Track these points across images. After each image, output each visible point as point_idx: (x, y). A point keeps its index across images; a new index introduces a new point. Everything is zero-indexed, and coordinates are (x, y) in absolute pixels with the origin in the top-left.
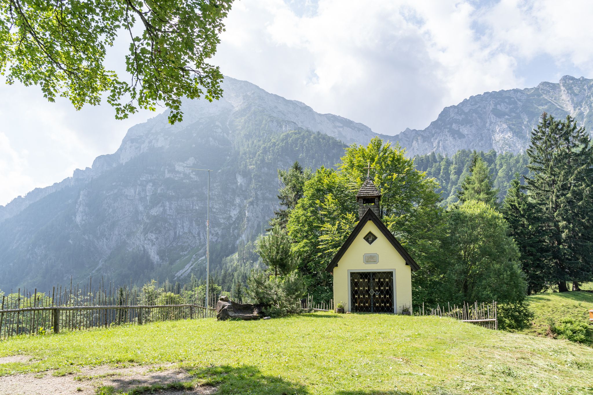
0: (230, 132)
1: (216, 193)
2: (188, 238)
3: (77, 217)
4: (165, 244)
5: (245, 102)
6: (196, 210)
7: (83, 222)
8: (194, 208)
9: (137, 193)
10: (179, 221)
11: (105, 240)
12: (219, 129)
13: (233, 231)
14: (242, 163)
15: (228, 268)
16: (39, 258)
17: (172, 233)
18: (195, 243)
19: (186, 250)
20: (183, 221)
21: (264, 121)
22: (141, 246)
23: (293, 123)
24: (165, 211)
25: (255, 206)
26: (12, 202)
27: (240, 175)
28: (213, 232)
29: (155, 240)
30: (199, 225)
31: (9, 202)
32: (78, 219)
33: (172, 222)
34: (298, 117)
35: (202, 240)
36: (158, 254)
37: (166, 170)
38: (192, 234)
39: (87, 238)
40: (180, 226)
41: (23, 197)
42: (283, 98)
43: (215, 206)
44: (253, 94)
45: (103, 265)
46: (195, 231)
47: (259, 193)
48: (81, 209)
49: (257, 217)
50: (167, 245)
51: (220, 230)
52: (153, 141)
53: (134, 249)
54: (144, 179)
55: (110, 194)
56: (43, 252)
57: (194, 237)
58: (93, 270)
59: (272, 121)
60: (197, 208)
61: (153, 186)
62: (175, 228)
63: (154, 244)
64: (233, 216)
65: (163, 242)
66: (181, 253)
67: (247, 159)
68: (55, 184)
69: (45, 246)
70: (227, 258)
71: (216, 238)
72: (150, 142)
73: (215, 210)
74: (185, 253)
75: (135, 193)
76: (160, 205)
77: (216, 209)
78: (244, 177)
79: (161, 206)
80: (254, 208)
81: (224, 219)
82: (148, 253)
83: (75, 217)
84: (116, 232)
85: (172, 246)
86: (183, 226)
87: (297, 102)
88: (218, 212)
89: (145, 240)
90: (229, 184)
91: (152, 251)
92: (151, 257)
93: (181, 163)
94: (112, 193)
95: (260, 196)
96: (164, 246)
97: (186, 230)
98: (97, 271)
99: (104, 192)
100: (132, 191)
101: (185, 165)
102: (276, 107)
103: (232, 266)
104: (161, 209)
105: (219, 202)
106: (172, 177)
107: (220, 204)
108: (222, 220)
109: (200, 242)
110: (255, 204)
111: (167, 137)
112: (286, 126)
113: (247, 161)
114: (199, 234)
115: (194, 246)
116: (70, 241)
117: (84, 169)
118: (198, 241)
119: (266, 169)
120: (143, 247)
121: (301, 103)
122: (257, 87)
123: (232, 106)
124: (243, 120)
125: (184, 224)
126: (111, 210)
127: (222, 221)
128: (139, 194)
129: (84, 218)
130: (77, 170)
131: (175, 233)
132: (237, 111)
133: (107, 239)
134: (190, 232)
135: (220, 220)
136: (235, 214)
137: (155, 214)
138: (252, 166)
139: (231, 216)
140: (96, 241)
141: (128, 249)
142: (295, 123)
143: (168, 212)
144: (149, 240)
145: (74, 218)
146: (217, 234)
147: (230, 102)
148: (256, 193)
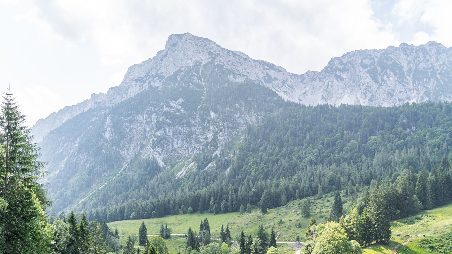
1: (198, 122)
2: (181, 151)
3: (106, 134)
4: (167, 154)
6: (185, 133)
7: (111, 138)
8: (184, 131)
9: (144, 118)
10: (175, 140)
11: (126, 150)
12: (196, 77)
13: (210, 148)
16: (83, 161)
17: (170, 147)
18: (186, 154)
19: (180, 159)
20: (177, 140)
22: (151, 155)
24: (165, 133)
25: (223, 132)
27: (212, 111)
28: (196, 147)
29: (160, 152)
30: (188, 142)
31: (48, 116)
32: (107, 136)
33: (170, 140)
34: (242, 65)
35: (190, 152)
36: (163, 161)
37: (165, 106)
38: (183, 148)
39: (114, 149)
40: (175, 143)
41: (56, 113)
43: (197, 130)
45: (126, 167)
46: (185, 146)
47: (225, 124)
48: (109, 129)
49: (225, 139)
50: (168, 155)
51: (201, 146)
52: (152, 82)
53: (146, 156)
54: (149, 110)
55: (127, 119)
56: (86, 157)
57: (185, 150)
58: (120, 170)
60: (186, 131)
61: (156, 116)
62: (172, 144)
63: (160, 155)
65: (166, 153)
66: (177, 160)
69: (86, 153)
71: (199, 151)
72: (149, 83)
73: (197, 133)
74: (180, 160)
75: (143, 118)
76: (162, 129)
77: (198, 132)
78: (215, 113)
79: (163, 130)
80: (222, 133)
81: (203, 139)
82: (156, 160)
83: (105, 134)
84: (133, 145)
85: (171, 156)
86: (177, 143)
88: (199, 135)
89: (154, 151)
90: (205, 116)
91: (159, 159)
92: (158, 163)
93: (174, 102)
94: (128, 118)
95: (226, 126)
96: (166, 155)
97: (180, 145)
98: (123, 171)
99: (123, 118)
100: (141, 117)
101: (177, 103)
104: (163, 132)
105: (200, 128)
106: (169, 110)
107: (200, 129)
109: (189, 153)
110: (223, 131)
111: (161, 80)
114: (188, 148)
115: (185, 156)
116: (103, 150)
118: (187, 153)
119: (229, 108)
120: (153, 156)
125: (178, 142)
126: (128, 130)
127: (202, 140)
128: (146, 119)
129: (112, 135)
130: (93, 94)
131: (173, 147)
133: (127, 149)
134: (182, 147)
135: (200, 139)
136: (210, 136)
137: (160, 135)
139: (207, 137)
140: (120, 151)
141: (142, 156)
143: (168, 134)
144: (157, 152)
145: (103, 135)
146: (200, 148)
148: (223, 124)
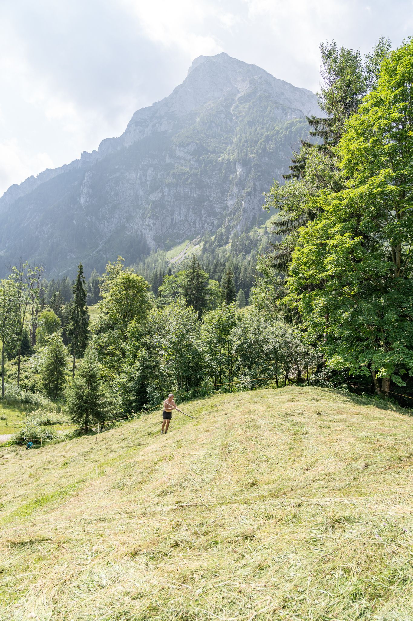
0: (234, 118)
1: (215, 181)
2: (184, 226)
3: (82, 198)
4: (162, 230)
5: (251, 87)
6: (194, 197)
7: (87, 204)
8: (192, 195)
9: (138, 177)
10: (176, 208)
11: (106, 222)
12: (223, 114)
13: (229, 222)
14: (243, 151)
15: (220, 258)
16: (46, 236)
17: (169, 219)
18: (191, 231)
19: (181, 238)
20: (180, 209)
21: (269, 107)
22: (139, 231)
23: (298, 111)
24: (163, 196)
25: (252, 197)
26: (25, 182)
27: (240, 163)
28: (208, 221)
29: (152, 225)
30: (195, 213)
31: (23, 182)
32: (82, 200)
33: (169, 208)
34: (304, 105)
35: (197, 228)
36: (154, 240)
37: (167, 155)
38: (188, 221)
39: (89, 220)
40: (177, 213)
41: (35, 177)
42: (290, 84)
43: (212, 195)
44: (260, 78)
45: (103, 247)
46: (191, 219)
47: (257, 183)
48: (85, 191)
49: (254, 209)
50: (164, 231)
51: (215, 220)
52: (157, 125)
53: (132, 233)
54: (145, 163)
55: (112, 177)
56: (50, 230)
57: (190, 225)
58: (94, 251)
59: (278, 108)
60: (195, 195)
61: (153, 171)
62: (172, 215)
63: (151, 230)
64: (230, 206)
65: (160, 227)
66: (176, 241)
67: (248, 147)
68: (64, 165)
69: (51, 225)
70: (220, 248)
71: (211, 227)
72: (154, 126)
73: (212, 199)
74: (180, 240)
75: (136, 177)
76: (159, 190)
77: (214, 198)
78: (243, 166)
79: (160, 192)
80: (251, 198)
81: (221, 208)
82: (145, 238)
83: (80, 199)
84: (117, 216)
85: (169, 233)
86: (180, 214)
87: (305, 89)
88: (215, 202)
89: (143, 224)
91: (149, 236)
92: (148, 242)
93: (182, 149)
94: (115, 176)
95: (258, 187)
96: (160, 232)
97: (183, 218)
98: (98, 252)
99: (108, 175)
100: (134, 175)
101: (186, 150)
102: (282, 94)
103: (224, 256)
104: (160, 195)
105: (217, 191)
106: (173, 162)
107: (218, 192)
108: (219, 209)
109: (195, 231)
110: (252, 195)
111: (170, 121)
112: (292, 113)
113: (249, 149)
114: (195, 223)
115: (189, 234)
116: (74, 222)
117: (91, 152)
118: (193, 230)
119: (267, 159)
120: (141, 231)
121: (309, 91)
122: (265, 72)
123: (238, 91)
124: (247, 106)
125: (181, 212)
126: (113, 193)
127: (218, 211)
128: (140, 178)
129: (88, 199)
130: (85, 152)
131: (172, 220)
132: (242, 96)
133: (108, 222)
134: (186, 220)
135: (216, 209)
136: (231, 205)
137: (154, 199)
138: (253, 155)
139: (227, 206)
140: (97, 223)
141: (127, 232)
142: (301, 111)
143: (167, 198)
144: (146, 225)
145: (78, 200)
146: (213, 223)
147: (235, 86)
148: (254, 184)
